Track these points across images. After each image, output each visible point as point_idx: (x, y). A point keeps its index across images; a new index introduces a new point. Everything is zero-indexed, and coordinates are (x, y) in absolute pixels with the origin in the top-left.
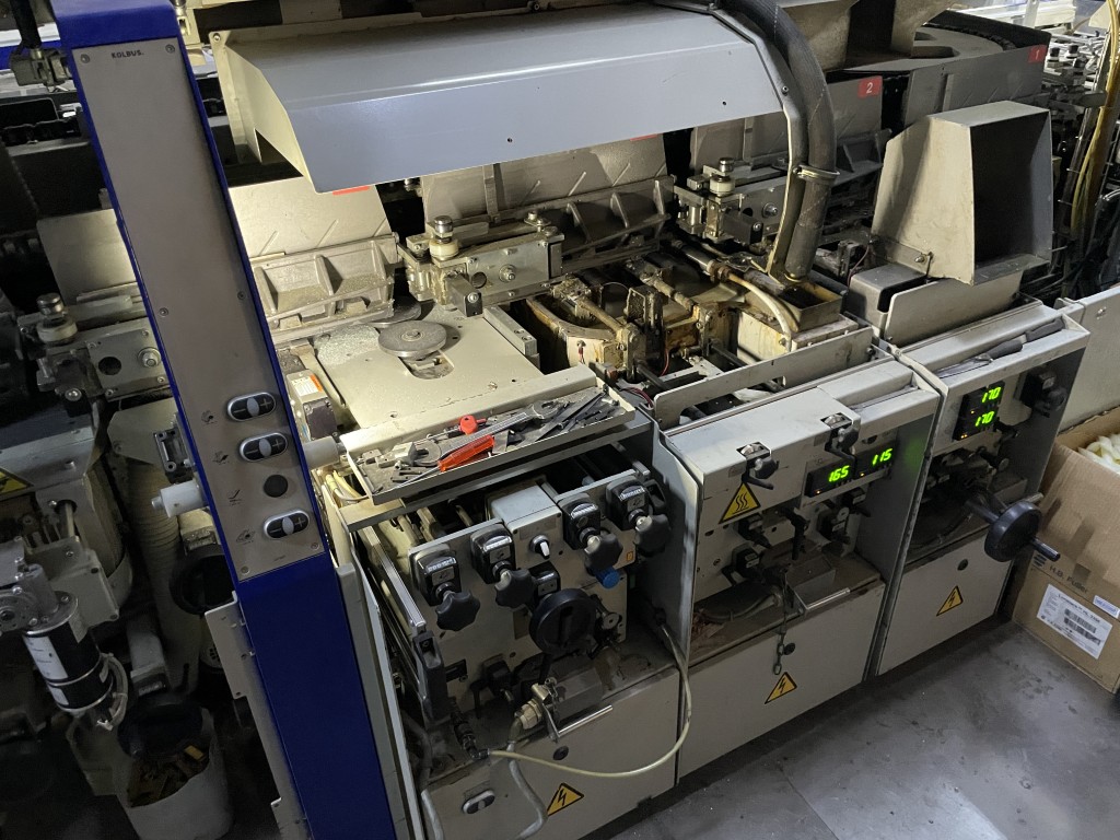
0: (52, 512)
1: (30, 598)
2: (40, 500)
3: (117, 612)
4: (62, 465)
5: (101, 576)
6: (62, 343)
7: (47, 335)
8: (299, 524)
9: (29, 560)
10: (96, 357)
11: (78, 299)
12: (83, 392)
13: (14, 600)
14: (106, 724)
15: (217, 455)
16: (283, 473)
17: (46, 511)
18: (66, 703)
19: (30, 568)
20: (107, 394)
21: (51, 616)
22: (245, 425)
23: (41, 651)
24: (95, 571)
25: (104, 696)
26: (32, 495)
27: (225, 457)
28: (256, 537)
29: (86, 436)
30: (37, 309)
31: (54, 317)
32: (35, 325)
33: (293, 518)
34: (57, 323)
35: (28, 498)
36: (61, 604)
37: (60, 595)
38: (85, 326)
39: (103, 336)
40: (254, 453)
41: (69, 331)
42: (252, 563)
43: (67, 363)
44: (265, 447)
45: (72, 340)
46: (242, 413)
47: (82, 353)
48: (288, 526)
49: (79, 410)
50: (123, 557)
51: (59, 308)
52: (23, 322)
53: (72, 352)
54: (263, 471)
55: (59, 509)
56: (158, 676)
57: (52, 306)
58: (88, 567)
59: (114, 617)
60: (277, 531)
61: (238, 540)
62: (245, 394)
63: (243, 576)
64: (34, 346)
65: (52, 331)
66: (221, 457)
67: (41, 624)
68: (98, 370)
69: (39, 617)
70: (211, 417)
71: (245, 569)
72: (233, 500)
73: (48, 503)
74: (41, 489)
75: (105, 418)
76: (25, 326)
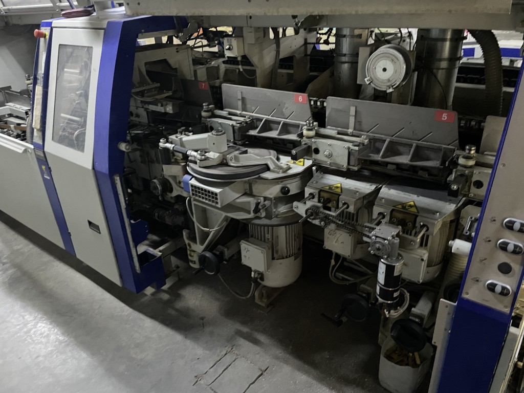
0: (419, 227)
1: (389, 249)
2: (418, 219)
3: (421, 281)
4: (434, 212)
5: (424, 264)
6: (465, 167)
7: (461, 161)
8: (504, 292)
9: (398, 235)
10: (475, 178)
11: (485, 153)
12: (458, 188)
13: (383, 245)
14: (387, 313)
15: (487, 238)
16: (512, 264)
17: (417, 225)
18: (378, 294)
19: (396, 238)
20: (470, 195)
21: (392, 259)
22: (508, 233)
23: (382, 268)
24: (422, 260)
25: (392, 302)
26: (417, 216)
27: (489, 241)
28: (481, 284)
29: (452, 207)
30: (464, 149)
31: (469, 155)
32: (460, 155)
33: (504, 288)
34: (468, 158)
35: (414, 217)
36: (398, 258)
37: (400, 255)
38: (478, 164)
39: (483, 171)
40: (504, 247)
41: (471, 163)
42: (473, 293)
43: (462, 175)
44: (511, 248)
45: (471, 167)
46: (510, 226)
47: (470, 174)
48: (498, 289)
49: (454, 194)
50: (439, 264)
51: (472, 152)
52: (457, 152)
53: (466, 172)
54: (503, 258)
55: (422, 227)
56: (421, 317)
57: (470, 150)
58: (421, 256)
59: (419, 282)
60: (492, 287)
61: (472, 279)
62: (517, 218)
63: (465, 296)
64: (455, 164)
65: (464, 160)
66: (488, 240)
67: (386, 259)
68: (472, 184)
69: (387, 257)
70: (495, 220)
71: (467, 293)
72: (481, 261)
73: (420, 222)
74: (421, 216)
75: (464, 205)
76: (457, 155)
